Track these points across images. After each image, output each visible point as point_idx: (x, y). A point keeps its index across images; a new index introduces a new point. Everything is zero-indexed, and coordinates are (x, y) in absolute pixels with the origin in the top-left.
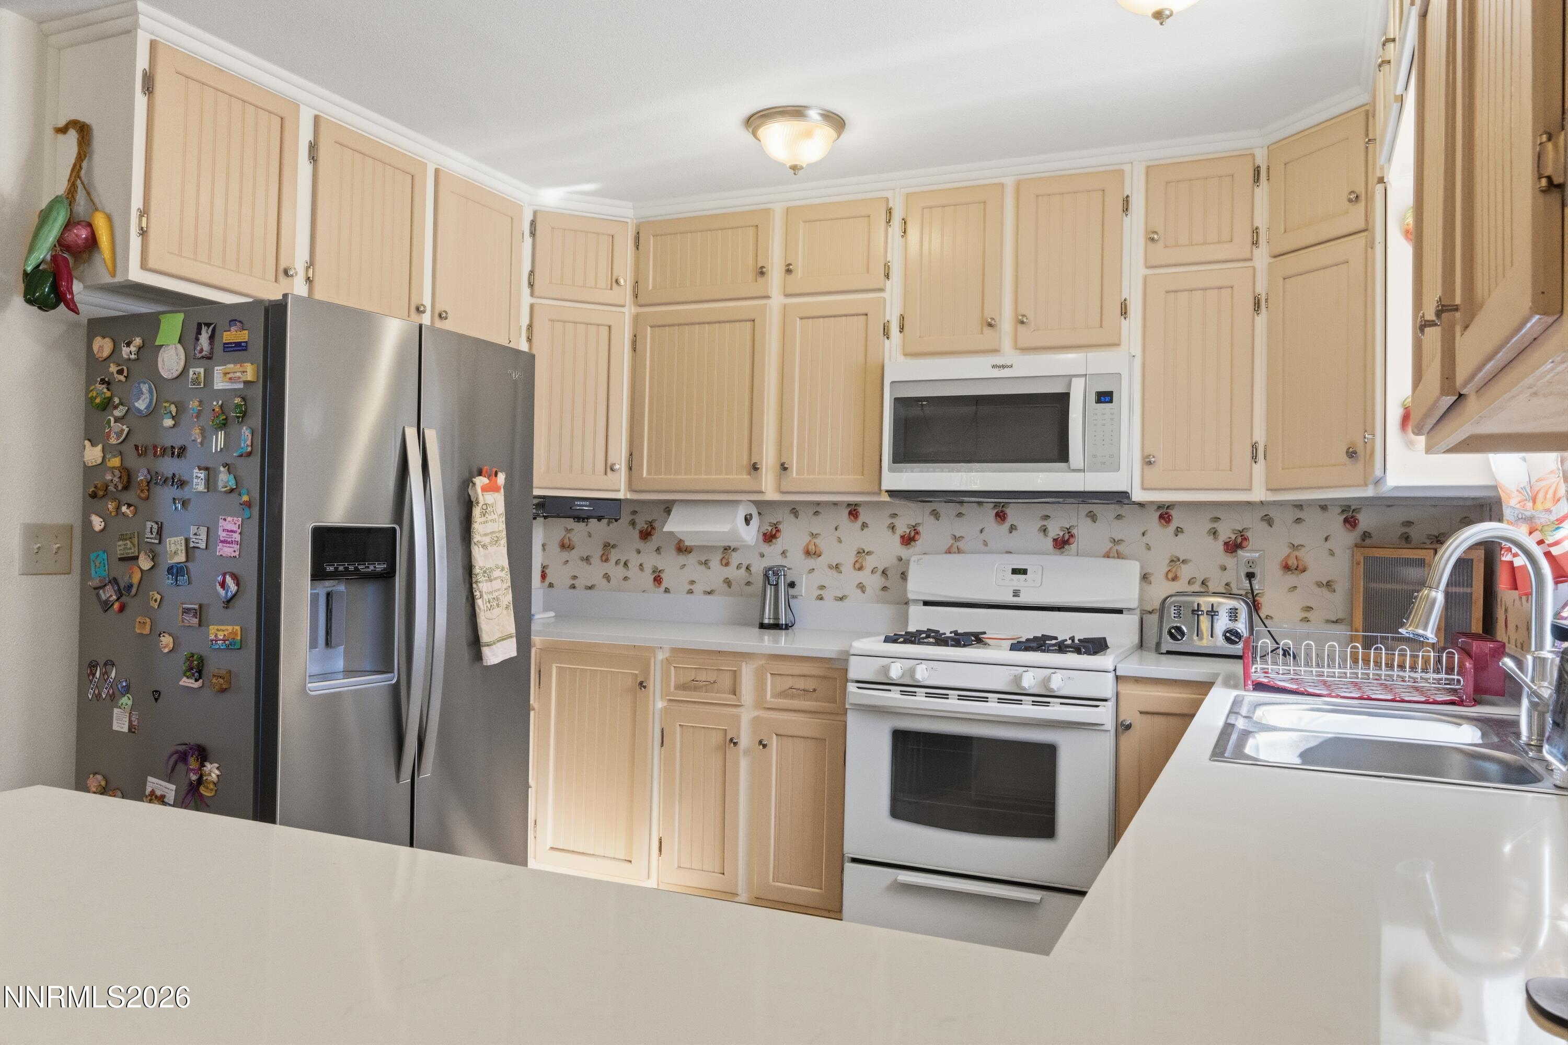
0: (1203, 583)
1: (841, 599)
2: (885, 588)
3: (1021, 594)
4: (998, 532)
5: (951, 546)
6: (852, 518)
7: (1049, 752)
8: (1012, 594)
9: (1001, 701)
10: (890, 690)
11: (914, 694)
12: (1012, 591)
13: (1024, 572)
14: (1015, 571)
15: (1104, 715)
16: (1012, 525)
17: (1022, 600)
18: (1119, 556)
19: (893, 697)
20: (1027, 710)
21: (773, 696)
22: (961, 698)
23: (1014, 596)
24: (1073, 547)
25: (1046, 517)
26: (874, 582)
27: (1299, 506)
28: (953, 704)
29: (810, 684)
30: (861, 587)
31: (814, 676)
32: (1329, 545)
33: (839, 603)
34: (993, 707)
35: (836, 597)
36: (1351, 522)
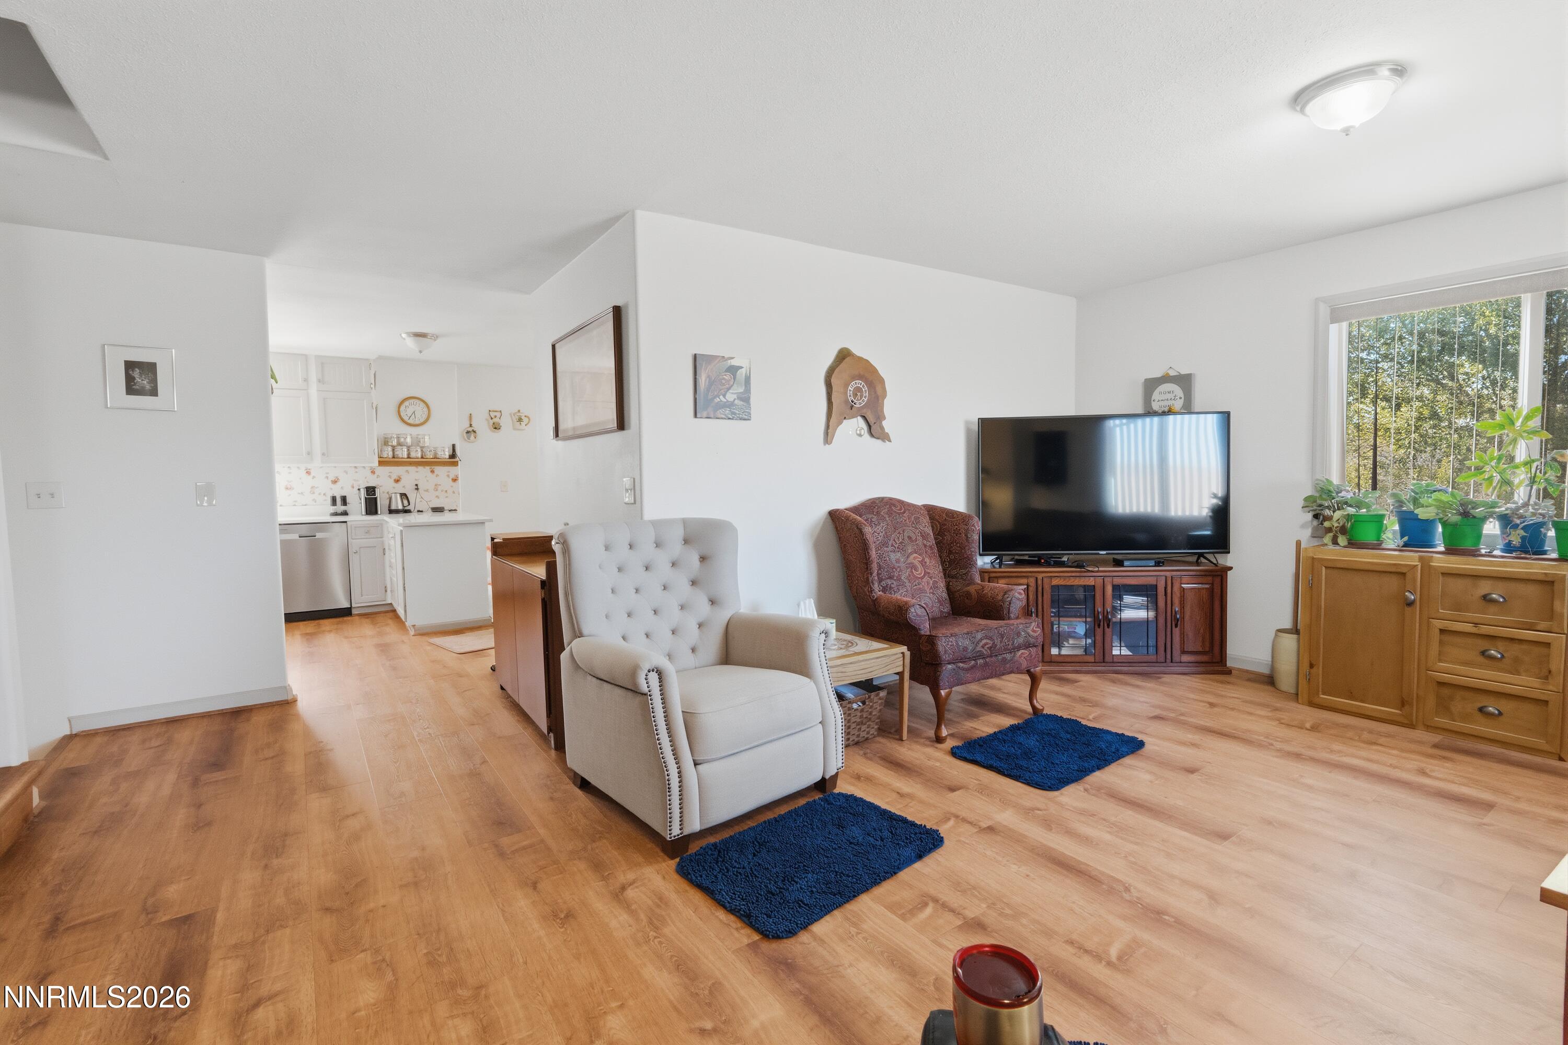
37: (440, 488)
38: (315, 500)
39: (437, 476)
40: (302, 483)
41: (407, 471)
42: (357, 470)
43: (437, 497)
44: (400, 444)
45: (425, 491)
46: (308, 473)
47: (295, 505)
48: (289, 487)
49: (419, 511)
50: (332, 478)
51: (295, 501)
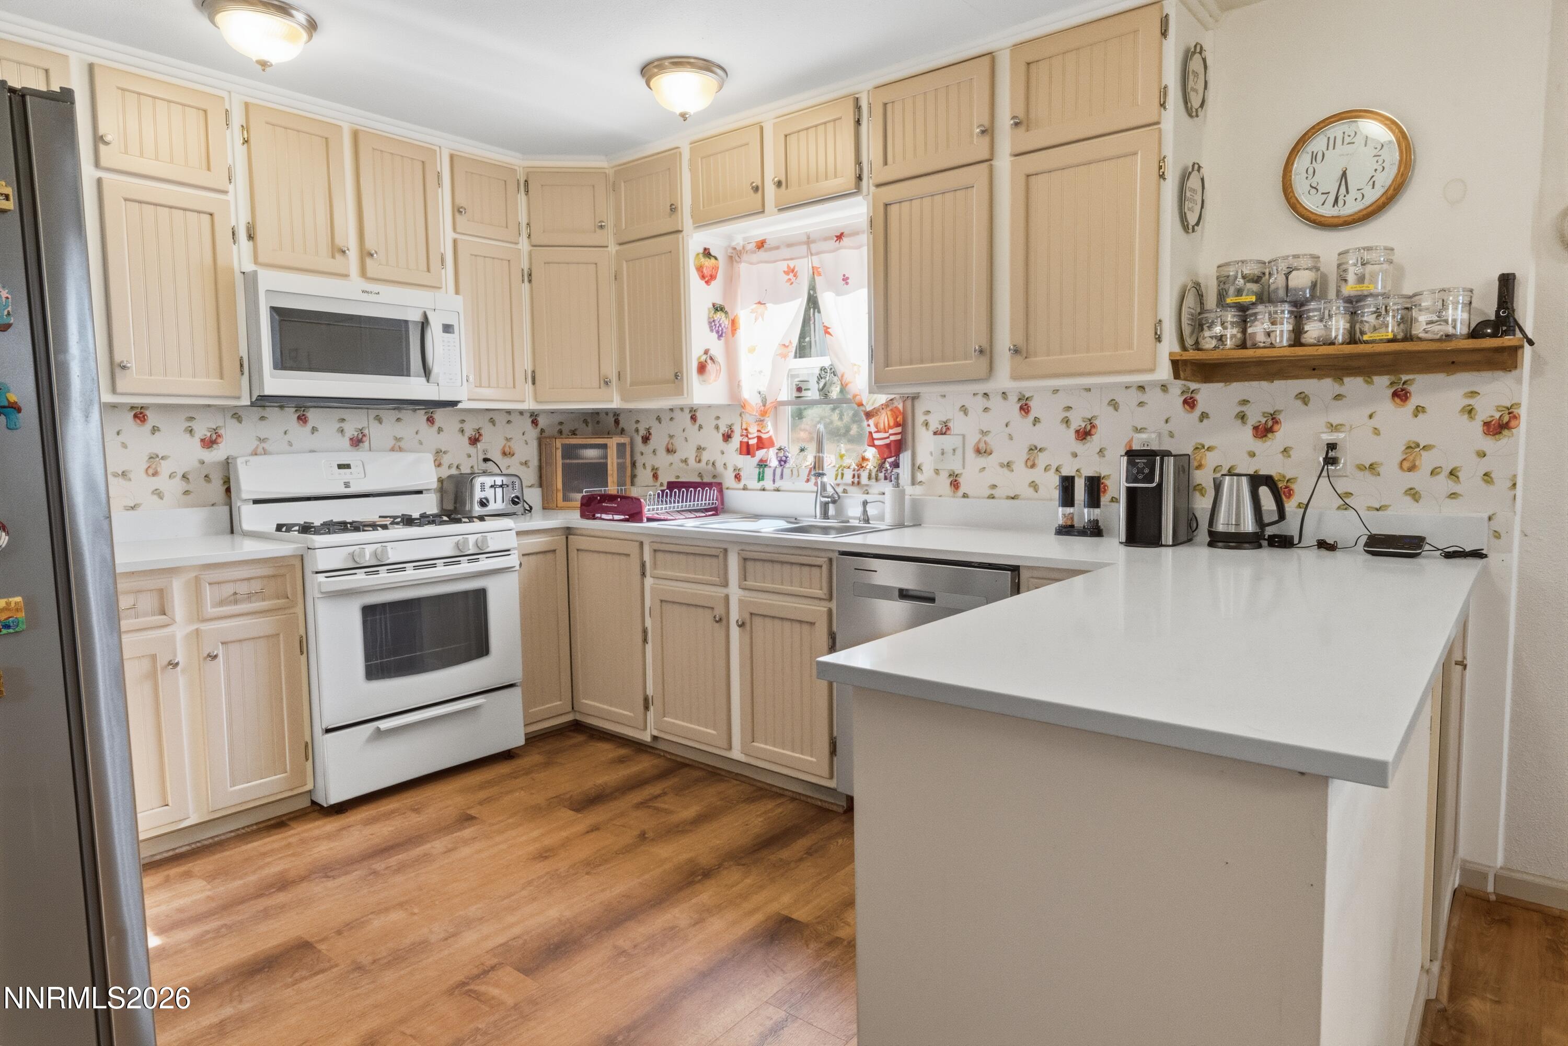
0: (457, 467)
1: (133, 508)
2: (186, 493)
3: (351, 485)
4: (299, 433)
5: (257, 447)
6: (138, 421)
7: (481, 595)
8: (344, 486)
9: (446, 564)
10: (356, 574)
11: (377, 572)
12: (343, 484)
13: (348, 466)
14: (340, 467)
15: (513, 560)
16: (313, 427)
17: (352, 490)
18: (401, 449)
19: (360, 579)
20: (465, 567)
21: (213, 606)
22: (416, 568)
23: (345, 487)
24: (366, 444)
25: (343, 420)
26: (173, 488)
27: (509, 412)
28: (410, 574)
29: (256, 586)
30: (158, 493)
31: (261, 577)
32: (525, 438)
33: (131, 512)
34: (441, 570)
35: (125, 507)
36: (535, 423)
37: (1427, 461)
38: (1034, 486)
39: (1419, 410)
40: (1011, 437)
41: (1303, 398)
42: (1144, 398)
43: (1414, 494)
44: (1265, 297)
45: (1361, 468)
46: (1025, 409)
47: (992, 497)
48: (982, 446)
49: (1322, 545)
50: (1077, 422)
51: (994, 487)
